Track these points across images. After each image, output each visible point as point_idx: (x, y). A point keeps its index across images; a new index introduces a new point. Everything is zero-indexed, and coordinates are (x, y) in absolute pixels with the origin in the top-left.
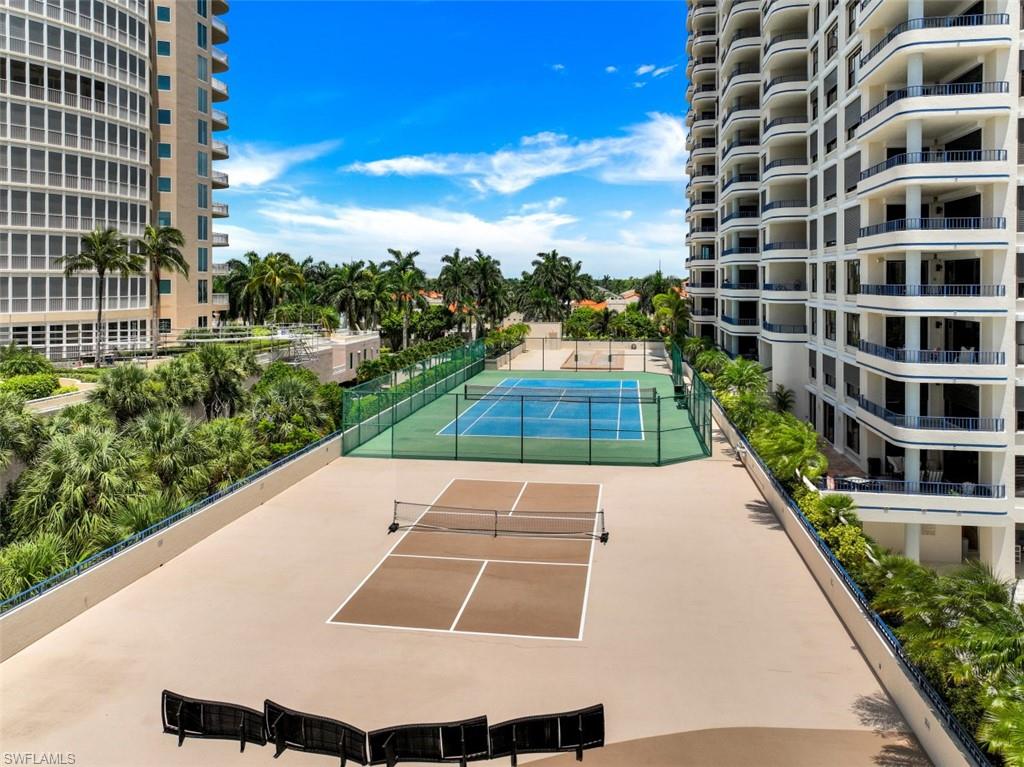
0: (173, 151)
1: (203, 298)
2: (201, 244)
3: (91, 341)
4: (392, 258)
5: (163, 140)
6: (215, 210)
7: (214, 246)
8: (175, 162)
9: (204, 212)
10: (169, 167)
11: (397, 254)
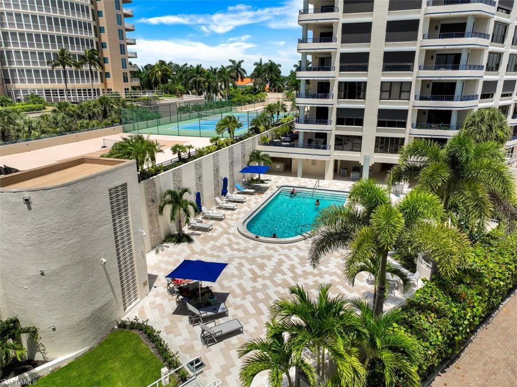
0: (104, 13)
1: (126, 80)
2: (123, 56)
3: (64, 95)
4: (231, 64)
5: (99, 9)
6: (128, 41)
7: (129, 57)
8: (105, 19)
9: (122, 42)
10: (103, 22)
11: (233, 62)
